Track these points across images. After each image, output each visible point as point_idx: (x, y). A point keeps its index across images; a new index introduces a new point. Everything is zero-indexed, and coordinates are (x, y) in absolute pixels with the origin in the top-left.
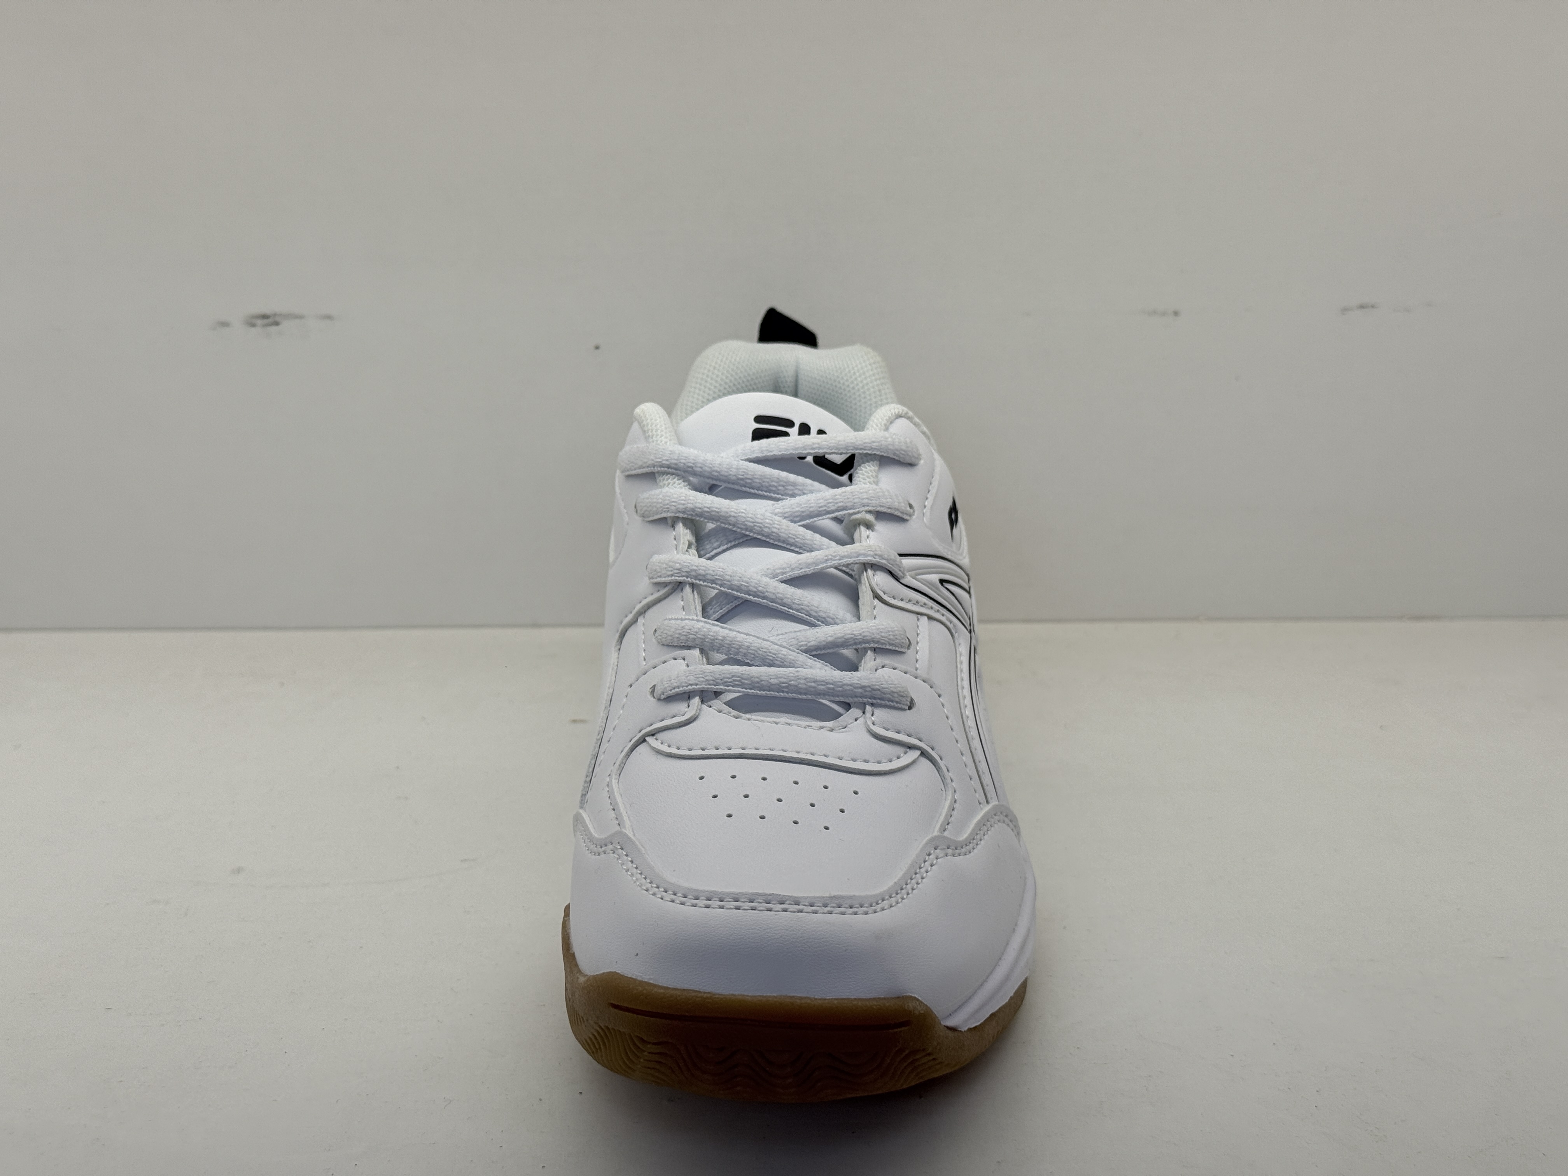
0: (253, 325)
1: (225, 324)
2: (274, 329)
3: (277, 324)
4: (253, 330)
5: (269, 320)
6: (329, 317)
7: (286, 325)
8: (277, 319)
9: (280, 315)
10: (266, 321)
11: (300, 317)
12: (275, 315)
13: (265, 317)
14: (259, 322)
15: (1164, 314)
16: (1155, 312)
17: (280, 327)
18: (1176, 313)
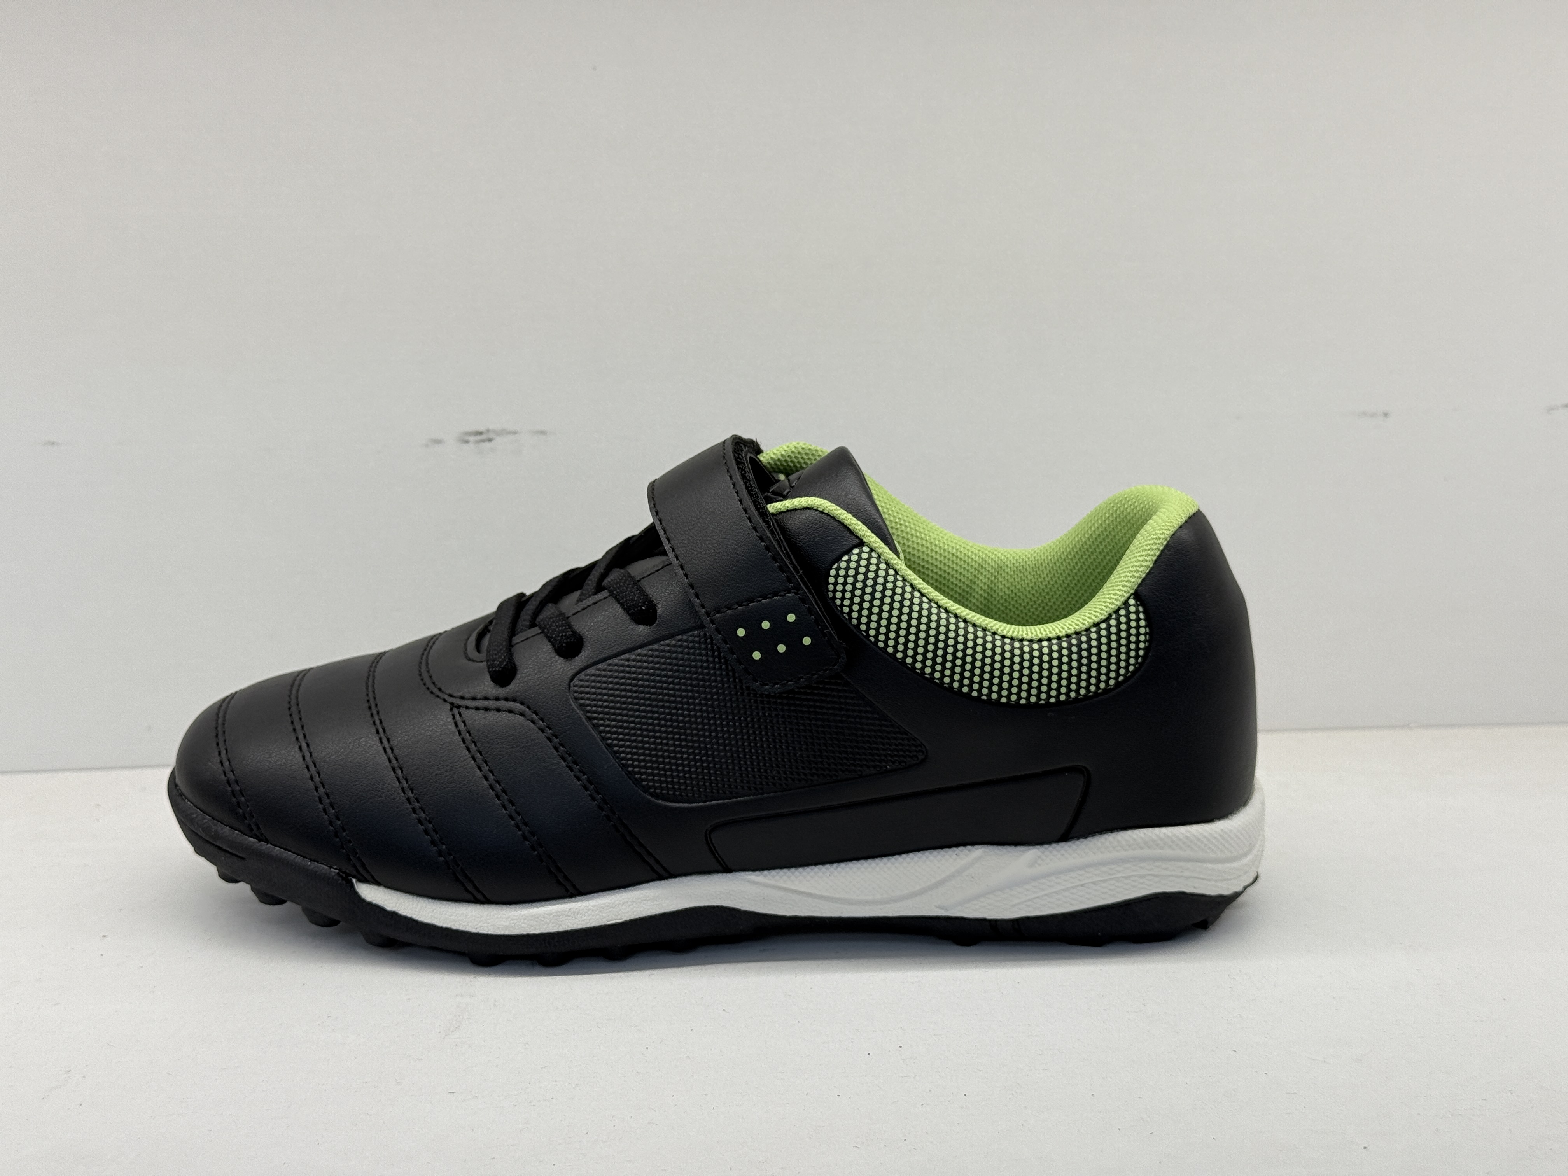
0: (467, 442)
1: (438, 442)
2: (487, 445)
3: (490, 440)
4: (465, 446)
5: (483, 436)
6: (543, 433)
7: (498, 440)
8: (491, 435)
9: (494, 431)
10: (479, 438)
11: (515, 433)
12: (488, 431)
13: (481, 433)
14: (472, 439)
15: (1373, 415)
16: (1364, 414)
17: (492, 442)
18: (1386, 415)
